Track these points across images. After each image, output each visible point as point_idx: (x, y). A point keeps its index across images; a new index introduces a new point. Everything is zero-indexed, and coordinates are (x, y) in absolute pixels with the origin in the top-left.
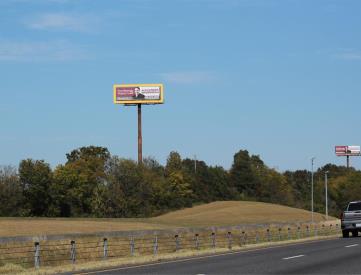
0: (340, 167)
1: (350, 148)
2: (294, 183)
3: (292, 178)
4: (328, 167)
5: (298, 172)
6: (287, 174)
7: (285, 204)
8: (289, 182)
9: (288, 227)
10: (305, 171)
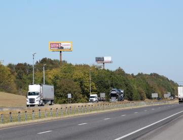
0: (55, 61)
1: (63, 44)
2: (16, 74)
3: (14, 70)
4: (44, 60)
5: (19, 65)
6: (10, 66)
7: (9, 92)
8: (13, 73)
9: (18, 110)
10: (25, 64)
